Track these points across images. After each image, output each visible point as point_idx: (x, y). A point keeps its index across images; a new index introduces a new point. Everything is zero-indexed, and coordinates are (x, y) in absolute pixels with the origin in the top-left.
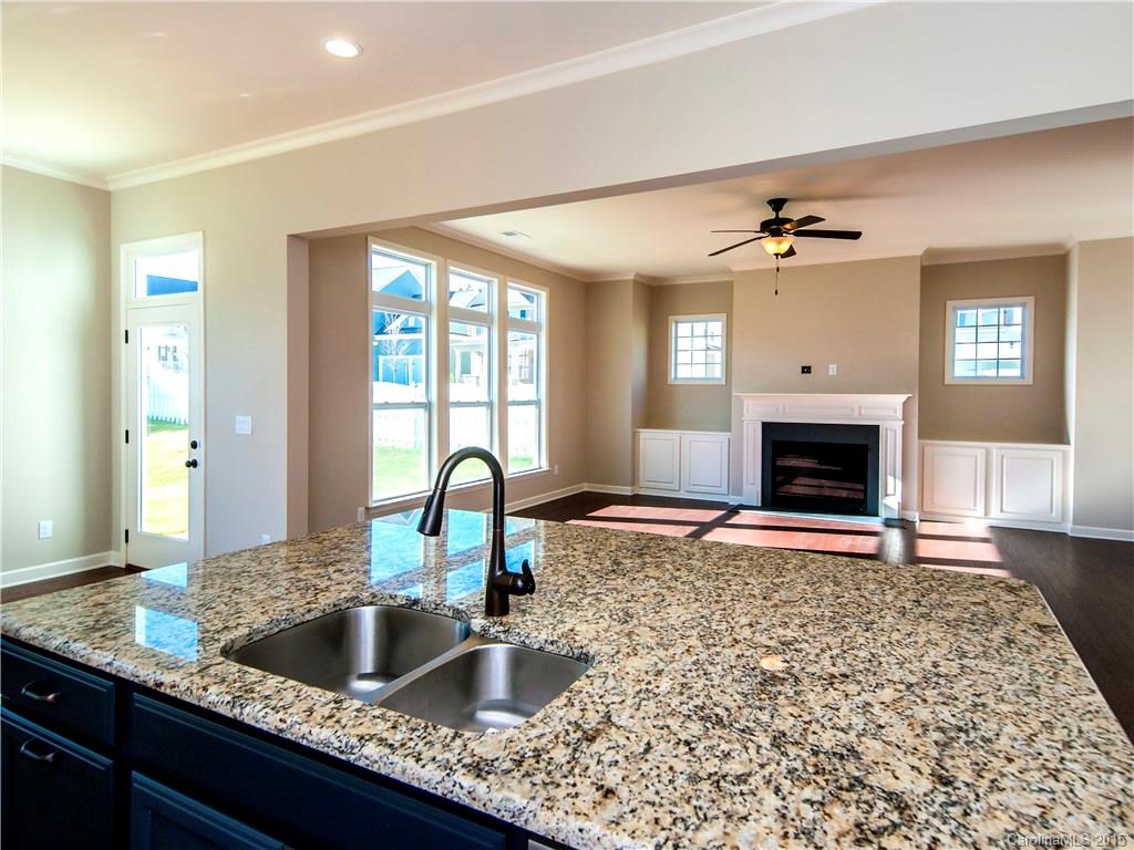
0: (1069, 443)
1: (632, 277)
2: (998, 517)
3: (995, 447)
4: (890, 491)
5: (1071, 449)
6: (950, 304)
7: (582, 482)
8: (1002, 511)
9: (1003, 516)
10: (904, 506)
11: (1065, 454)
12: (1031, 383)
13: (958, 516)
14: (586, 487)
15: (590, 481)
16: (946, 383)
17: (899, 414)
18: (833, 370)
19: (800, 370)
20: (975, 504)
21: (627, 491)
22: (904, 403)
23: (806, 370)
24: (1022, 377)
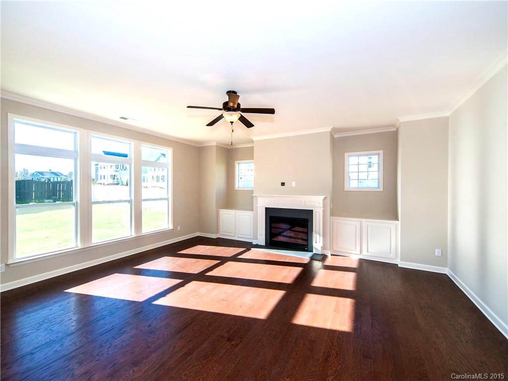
0: (398, 220)
1: (215, 144)
2: (366, 256)
3: (364, 221)
4: (318, 241)
5: (399, 223)
6: (346, 154)
7: (197, 232)
8: (368, 251)
9: (368, 254)
10: (324, 248)
11: (396, 226)
12: (382, 190)
13: (349, 253)
14: (198, 234)
15: (200, 231)
16: (345, 190)
17: (321, 205)
18: (294, 184)
19: (280, 184)
20: (356, 248)
21: (214, 236)
22: (324, 200)
23: (283, 184)
24: (379, 187)
